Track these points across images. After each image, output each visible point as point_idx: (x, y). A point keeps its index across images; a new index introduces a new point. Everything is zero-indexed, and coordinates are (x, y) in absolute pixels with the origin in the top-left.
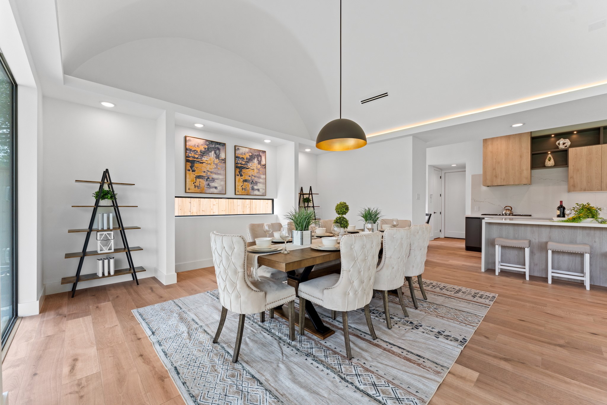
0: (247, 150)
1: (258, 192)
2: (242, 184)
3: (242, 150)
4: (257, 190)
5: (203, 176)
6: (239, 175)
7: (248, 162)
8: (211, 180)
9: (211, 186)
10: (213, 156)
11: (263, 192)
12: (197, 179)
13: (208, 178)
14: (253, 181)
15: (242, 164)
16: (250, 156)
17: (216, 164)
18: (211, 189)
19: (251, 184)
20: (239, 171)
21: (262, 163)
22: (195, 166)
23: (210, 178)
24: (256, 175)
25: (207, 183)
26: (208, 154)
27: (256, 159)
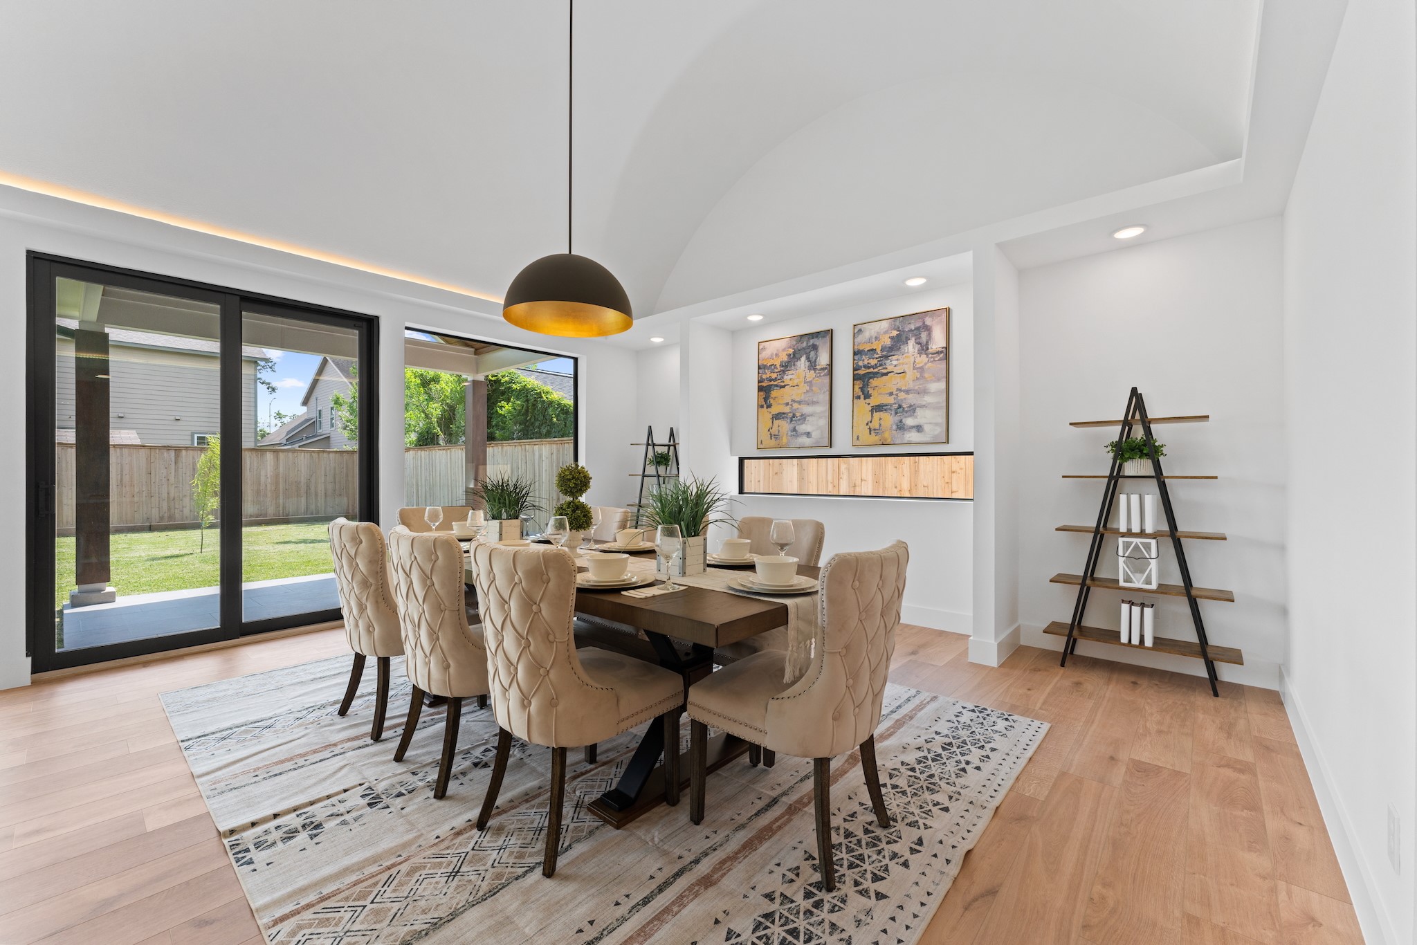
0: (885, 325)
1: (919, 434)
2: (869, 419)
3: (870, 331)
4: (914, 430)
5: (784, 413)
6: (862, 397)
7: (887, 357)
8: (799, 420)
9: (799, 431)
10: (803, 365)
11: (936, 433)
12: (775, 421)
13: (794, 416)
14: (900, 406)
15: (869, 368)
16: (892, 338)
17: (810, 383)
18: (798, 438)
19: (896, 413)
20: (861, 386)
21: (934, 347)
22: (772, 396)
23: (798, 415)
24: (911, 385)
25: (792, 426)
26: (794, 365)
27: (911, 342)
